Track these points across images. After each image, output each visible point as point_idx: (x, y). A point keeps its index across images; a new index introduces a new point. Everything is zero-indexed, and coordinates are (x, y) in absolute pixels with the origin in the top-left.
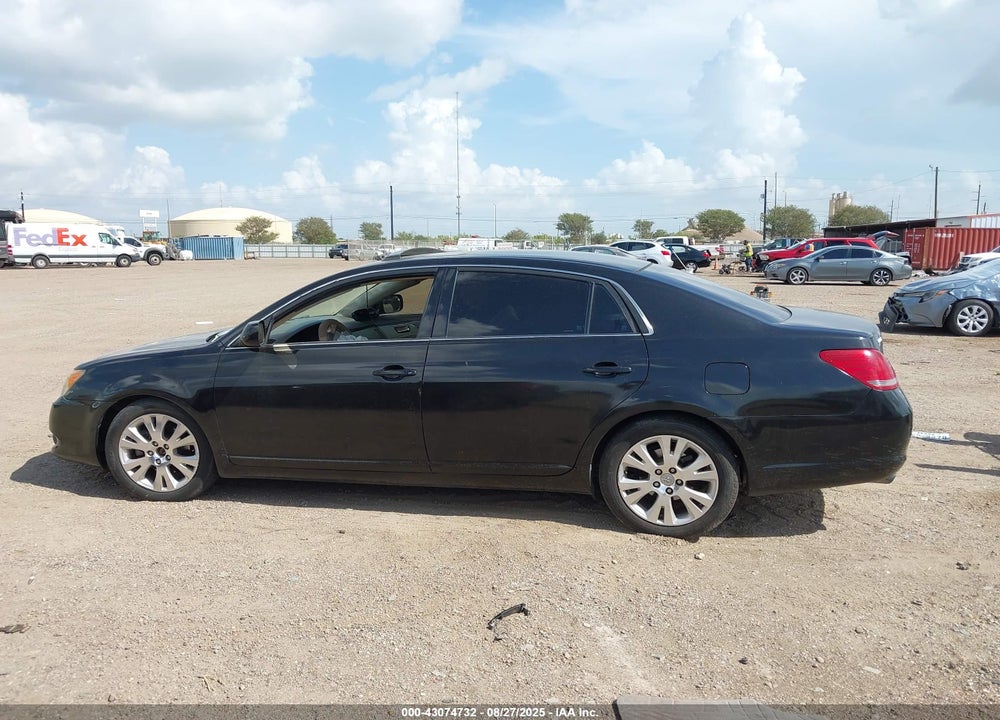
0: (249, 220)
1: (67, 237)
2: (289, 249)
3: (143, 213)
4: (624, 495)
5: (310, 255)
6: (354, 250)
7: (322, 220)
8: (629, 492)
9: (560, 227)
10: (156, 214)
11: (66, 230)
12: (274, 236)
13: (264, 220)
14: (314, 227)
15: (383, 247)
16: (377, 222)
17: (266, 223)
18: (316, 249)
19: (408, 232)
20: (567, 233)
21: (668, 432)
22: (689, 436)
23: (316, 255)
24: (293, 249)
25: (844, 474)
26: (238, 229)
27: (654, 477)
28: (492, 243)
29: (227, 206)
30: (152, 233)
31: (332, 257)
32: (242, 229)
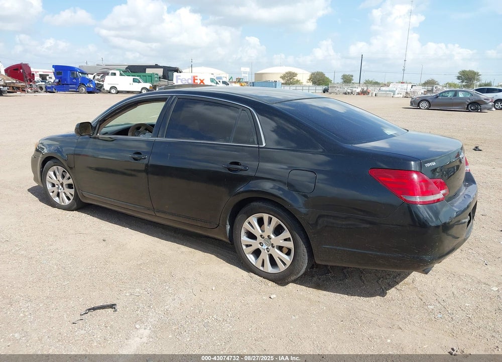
0: (287, 73)
1: (197, 79)
2: (310, 88)
3: (243, 69)
4: (244, 247)
5: (314, 91)
6: (335, 89)
7: (322, 73)
8: (247, 246)
9: (459, 78)
10: (248, 70)
11: (197, 76)
12: (298, 81)
13: (294, 73)
14: (318, 77)
15: (352, 87)
16: (351, 74)
17: (294, 75)
18: (317, 88)
19: (370, 80)
20: (463, 82)
21: (267, 212)
22: (279, 217)
23: (317, 91)
24: (313, 88)
25: (381, 262)
26: (281, 77)
27: (259, 239)
28: (410, 86)
29: (283, 66)
30: (240, 79)
31: (324, 92)
32: (283, 78)
